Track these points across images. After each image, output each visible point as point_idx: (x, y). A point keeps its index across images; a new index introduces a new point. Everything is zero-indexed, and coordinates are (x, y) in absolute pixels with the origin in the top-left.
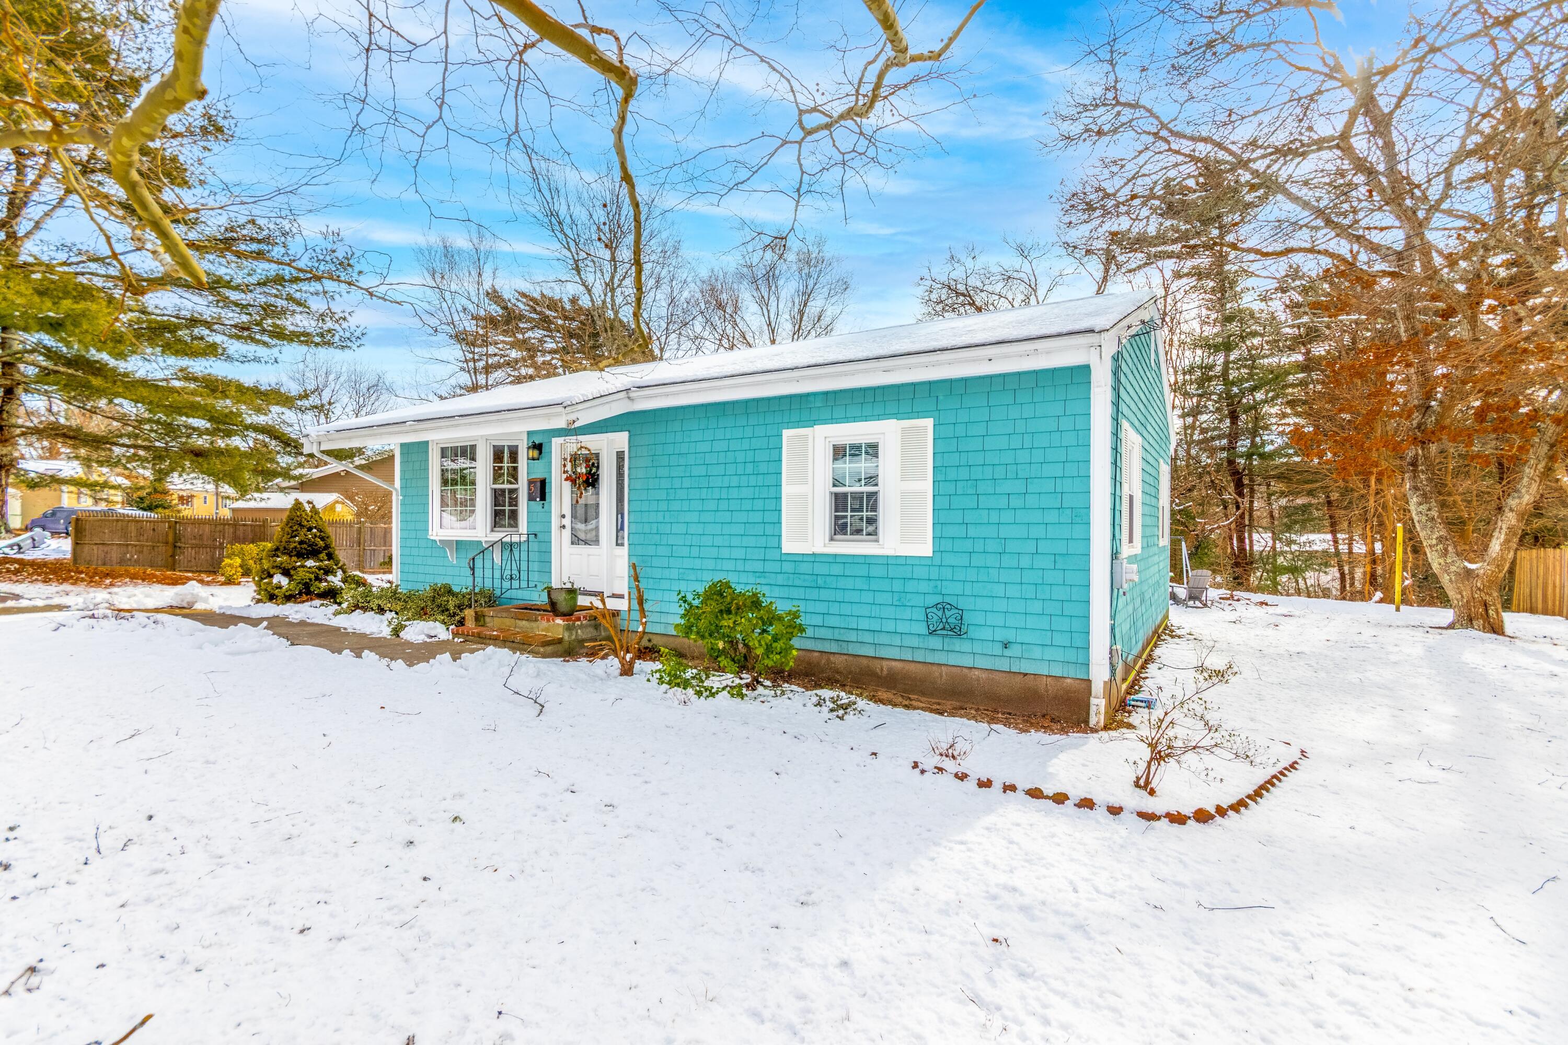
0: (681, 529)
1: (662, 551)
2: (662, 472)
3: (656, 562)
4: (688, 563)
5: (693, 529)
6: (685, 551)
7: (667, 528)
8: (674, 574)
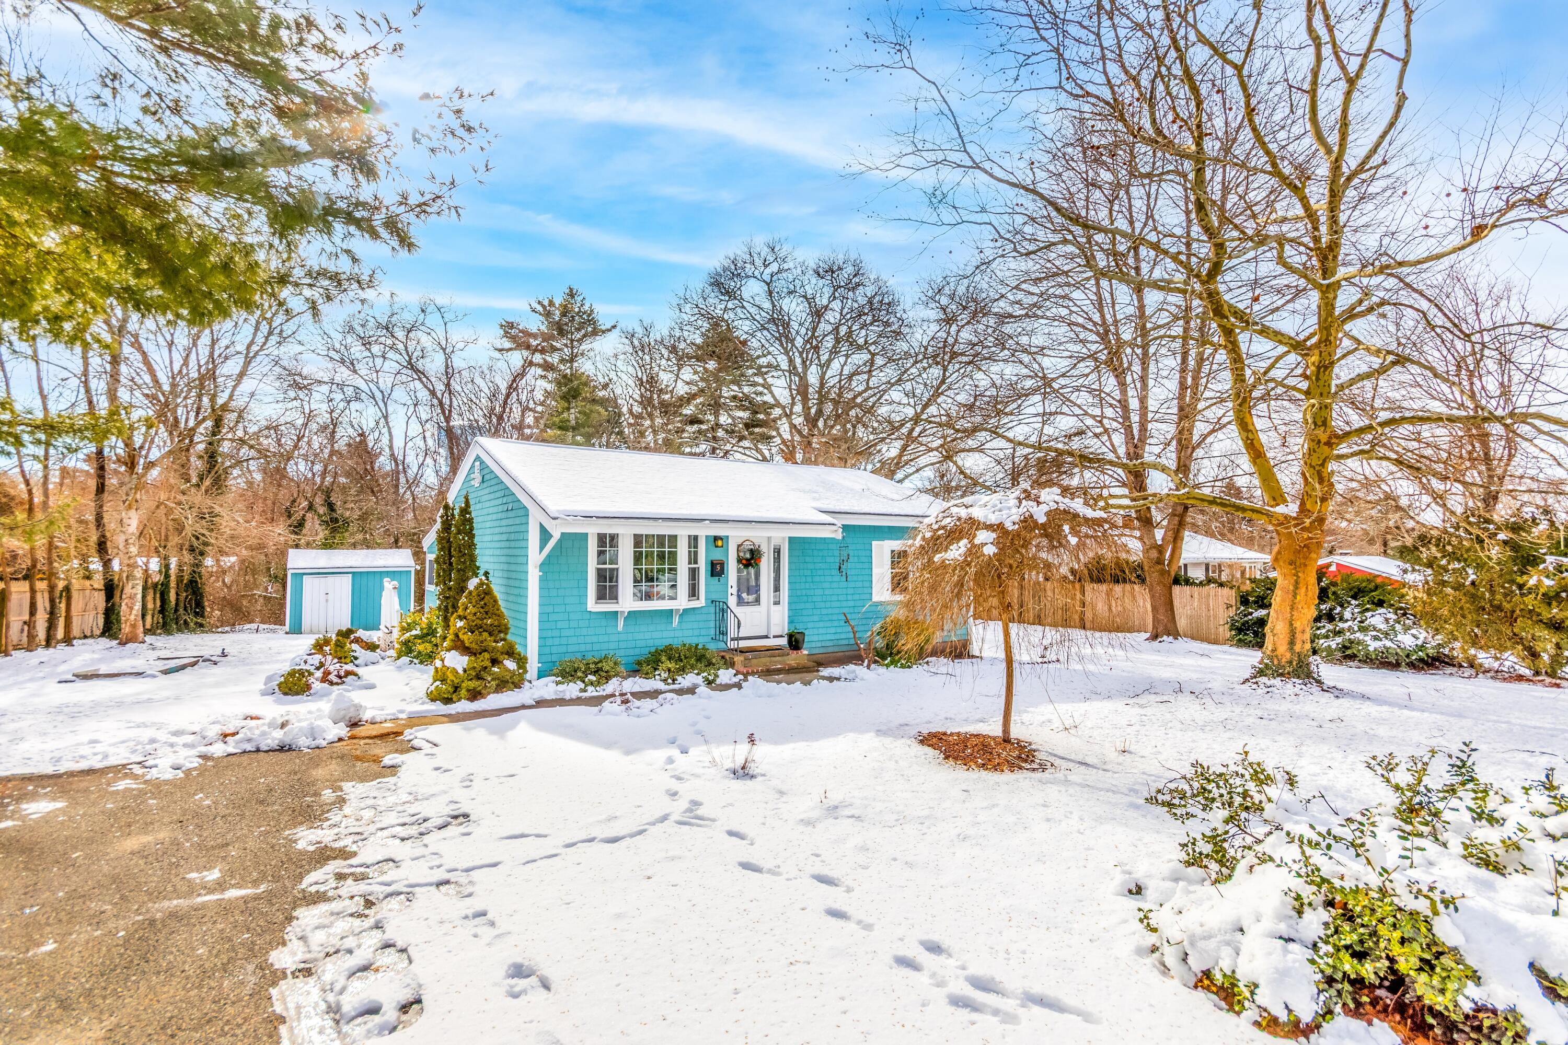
0: (820, 592)
1: (808, 605)
2: (808, 559)
3: (805, 612)
4: (824, 612)
5: (827, 592)
6: (822, 605)
7: (812, 592)
8: (816, 618)
